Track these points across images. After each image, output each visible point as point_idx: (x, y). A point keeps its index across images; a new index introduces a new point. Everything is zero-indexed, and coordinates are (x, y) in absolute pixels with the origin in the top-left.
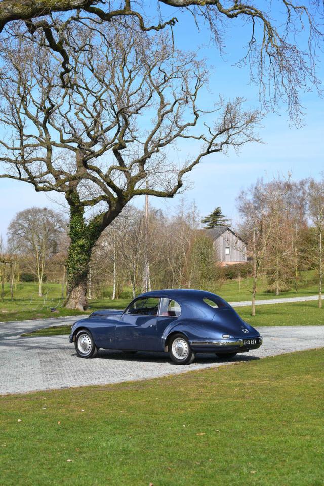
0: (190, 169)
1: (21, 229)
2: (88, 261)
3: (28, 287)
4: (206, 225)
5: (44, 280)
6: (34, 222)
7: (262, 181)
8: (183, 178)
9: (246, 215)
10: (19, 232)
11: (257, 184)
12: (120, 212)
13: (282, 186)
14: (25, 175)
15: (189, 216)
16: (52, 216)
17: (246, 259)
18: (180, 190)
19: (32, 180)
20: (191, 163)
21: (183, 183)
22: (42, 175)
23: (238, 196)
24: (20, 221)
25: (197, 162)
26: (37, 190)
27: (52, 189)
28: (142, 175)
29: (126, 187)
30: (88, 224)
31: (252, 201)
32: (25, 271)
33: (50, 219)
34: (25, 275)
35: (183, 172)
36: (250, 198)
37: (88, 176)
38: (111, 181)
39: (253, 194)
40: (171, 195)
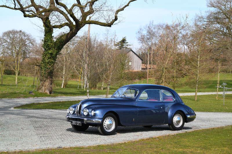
0: (122, 9)
1: (5, 42)
2: (54, 63)
3: (9, 77)
4: (117, 47)
5: (19, 74)
6: (13, 39)
7: (153, 22)
8: (118, 15)
9: (142, 43)
10: (4, 44)
11: (150, 25)
12: (76, 34)
13: (164, 27)
14: (18, 6)
15: (111, 40)
16: (25, 36)
17: (141, 69)
18: (116, 22)
19: (22, 9)
20: (124, 6)
21: (118, 18)
22: (29, 7)
23: (138, 31)
24: (5, 38)
25: (128, 5)
26: (25, 16)
27: (35, 16)
28: (91, 12)
29: (81, 19)
30: (55, 40)
31: (146, 35)
32: (7, 68)
33: (23, 37)
34: (7, 70)
35: (118, 11)
36: (145, 33)
37: (58, 10)
38: (73, 14)
39: (147, 31)
40: (109, 25)
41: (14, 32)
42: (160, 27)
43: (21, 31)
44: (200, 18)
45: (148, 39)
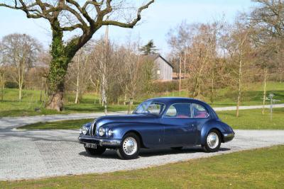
0: (146, 7)
1: (6, 49)
2: (65, 73)
3: (11, 92)
4: (143, 53)
5: (23, 87)
6: (15, 44)
7: (185, 21)
8: (141, 14)
9: (172, 47)
10: (4, 51)
11: (182, 24)
12: (91, 37)
15: (135, 45)
17: (172, 78)
18: (138, 22)
19: (25, 8)
20: (148, 2)
21: (141, 17)
22: (33, 5)
24: (5, 43)
25: (152, 2)
26: (29, 17)
27: (41, 17)
28: (109, 10)
29: (96, 19)
30: (66, 45)
31: (177, 37)
32: (9, 80)
33: (28, 42)
34: (8, 83)
35: (141, 9)
37: (68, 8)
38: (87, 13)
39: (178, 32)
40: (131, 26)
41: (17, 36)
42: (194, 26)
43: (24, 35)
44: (243, 15)
45: (180, 42)
